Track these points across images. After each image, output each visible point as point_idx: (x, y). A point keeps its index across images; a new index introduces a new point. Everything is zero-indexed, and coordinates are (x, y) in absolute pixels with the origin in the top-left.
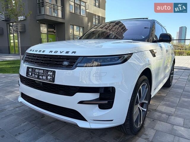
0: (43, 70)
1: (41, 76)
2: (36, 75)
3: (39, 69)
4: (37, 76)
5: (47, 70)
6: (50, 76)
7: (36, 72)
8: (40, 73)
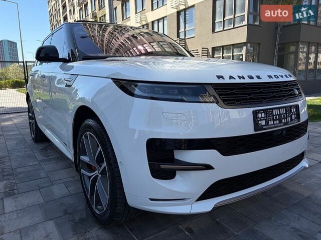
0: (285, 107)
1: (284, 119)
2: (276, 120)
3: (279, 108)
4: (278, 122)
5: (290, 107)
6: (294, 114)
7: (276, 115)
8: (282, 114)
